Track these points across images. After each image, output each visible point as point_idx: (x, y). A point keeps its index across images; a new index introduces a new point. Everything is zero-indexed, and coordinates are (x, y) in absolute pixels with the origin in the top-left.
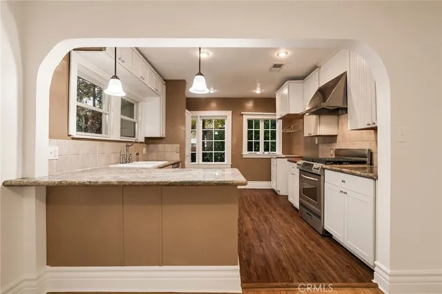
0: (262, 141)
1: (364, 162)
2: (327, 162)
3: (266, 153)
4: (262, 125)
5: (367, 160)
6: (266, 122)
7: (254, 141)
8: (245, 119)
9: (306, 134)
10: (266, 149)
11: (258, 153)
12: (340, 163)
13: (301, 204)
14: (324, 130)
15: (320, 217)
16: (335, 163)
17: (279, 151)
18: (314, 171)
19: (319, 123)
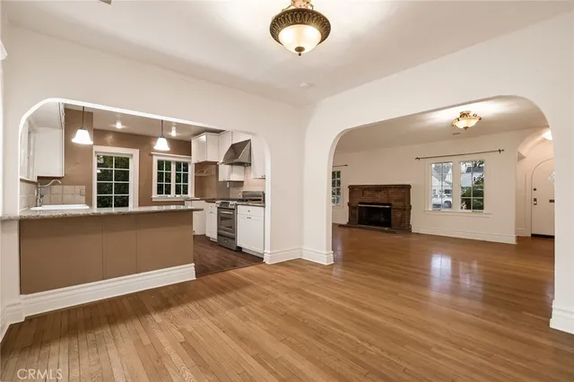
0: (173, 184)
1: (260, 200)
2: (239, 200)
3: (178, 196)
4: (173, 167)
5: (262, 198)
6: (178, 165)
7: (164, 183)
8: (155, 160)
9: (220, 179)
10: (178, 192)
11: (169, 196)
12: (247, 200)
13: (219, 235)
14: (235, 177)
15: (234, 239)
16: (242, 200)
17: (191, 194)
18: (230, 207)
19: (231, 172)
